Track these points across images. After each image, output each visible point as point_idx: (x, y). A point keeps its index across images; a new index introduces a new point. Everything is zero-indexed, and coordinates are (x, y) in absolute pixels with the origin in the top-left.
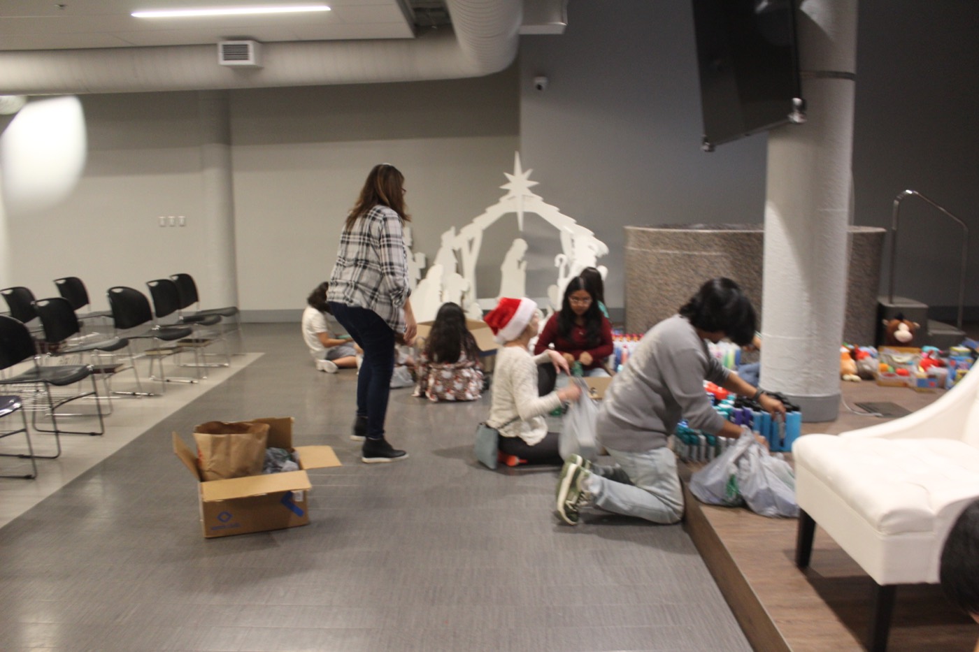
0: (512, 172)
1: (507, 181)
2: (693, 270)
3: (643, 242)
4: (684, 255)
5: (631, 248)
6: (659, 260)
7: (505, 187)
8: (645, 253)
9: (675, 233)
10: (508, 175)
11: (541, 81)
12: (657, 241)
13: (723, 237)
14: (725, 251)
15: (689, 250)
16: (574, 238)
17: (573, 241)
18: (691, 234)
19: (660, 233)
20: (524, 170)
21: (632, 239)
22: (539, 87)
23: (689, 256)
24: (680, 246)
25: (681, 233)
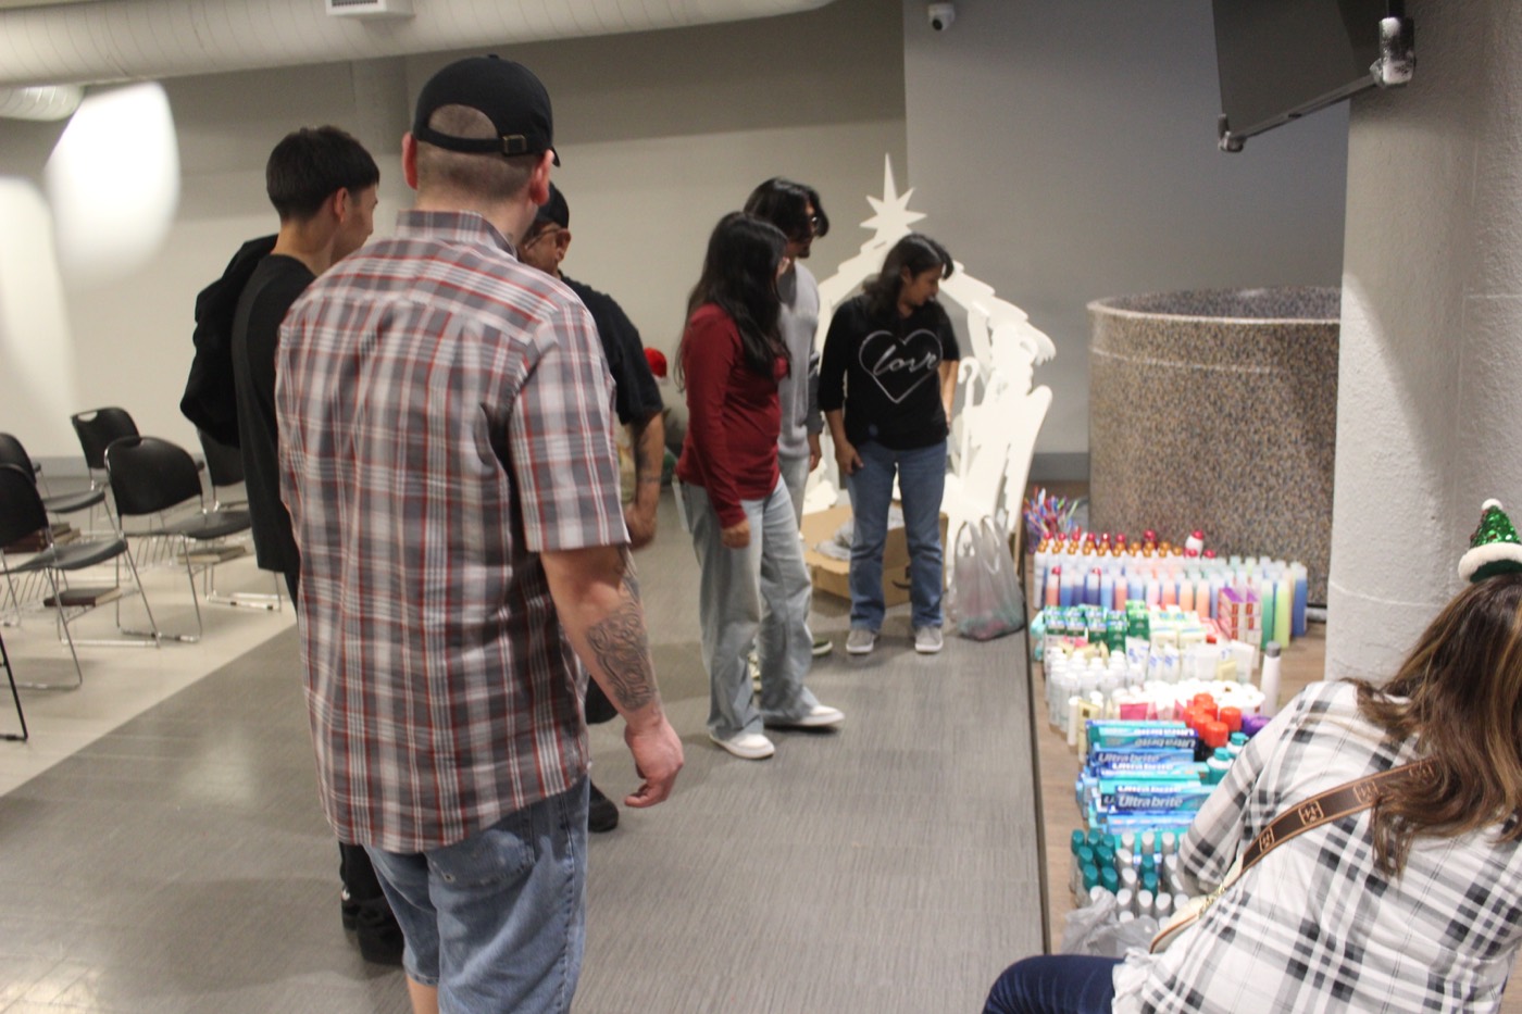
0: (881, 197)
1: (871, 213)
2: (1215, 403)
3: (1115, 339)
4: (1193, 371)
5: (1096, 350)
6: (1145, 381)
7: (868, 224)
8: (1120, 363)
9: (1174, 325)
10: (873, 201)
11: (940, 12)
12: (1140, 338)
13: (1274, 331)
14: (1280, 363)
15: (1205, 363)
16: (991, 326)
17: (990, 332)
18: (1208, 328)
19: (1148, 324)
20: (900, 192)
21: (1099, 331)
22: (937, 24)
23: (1206, 375)
24: (1187, 353)
25: (1185, 324)
